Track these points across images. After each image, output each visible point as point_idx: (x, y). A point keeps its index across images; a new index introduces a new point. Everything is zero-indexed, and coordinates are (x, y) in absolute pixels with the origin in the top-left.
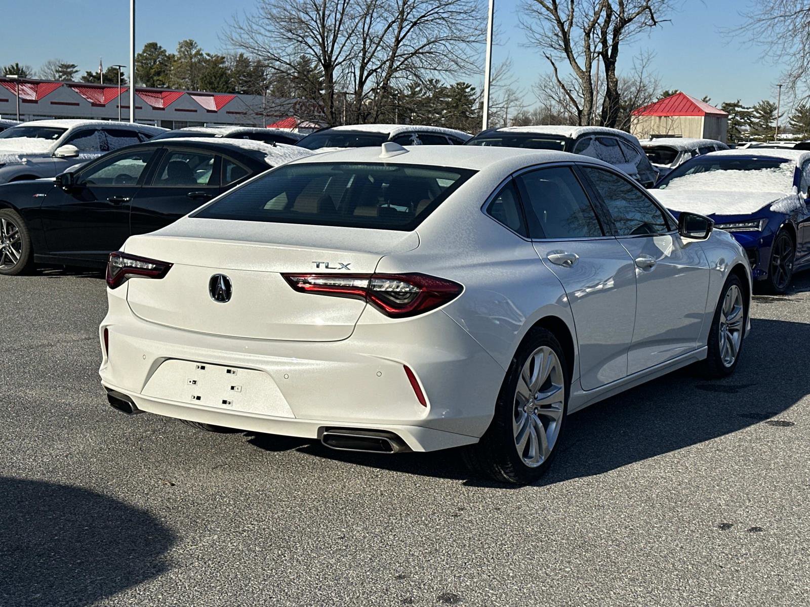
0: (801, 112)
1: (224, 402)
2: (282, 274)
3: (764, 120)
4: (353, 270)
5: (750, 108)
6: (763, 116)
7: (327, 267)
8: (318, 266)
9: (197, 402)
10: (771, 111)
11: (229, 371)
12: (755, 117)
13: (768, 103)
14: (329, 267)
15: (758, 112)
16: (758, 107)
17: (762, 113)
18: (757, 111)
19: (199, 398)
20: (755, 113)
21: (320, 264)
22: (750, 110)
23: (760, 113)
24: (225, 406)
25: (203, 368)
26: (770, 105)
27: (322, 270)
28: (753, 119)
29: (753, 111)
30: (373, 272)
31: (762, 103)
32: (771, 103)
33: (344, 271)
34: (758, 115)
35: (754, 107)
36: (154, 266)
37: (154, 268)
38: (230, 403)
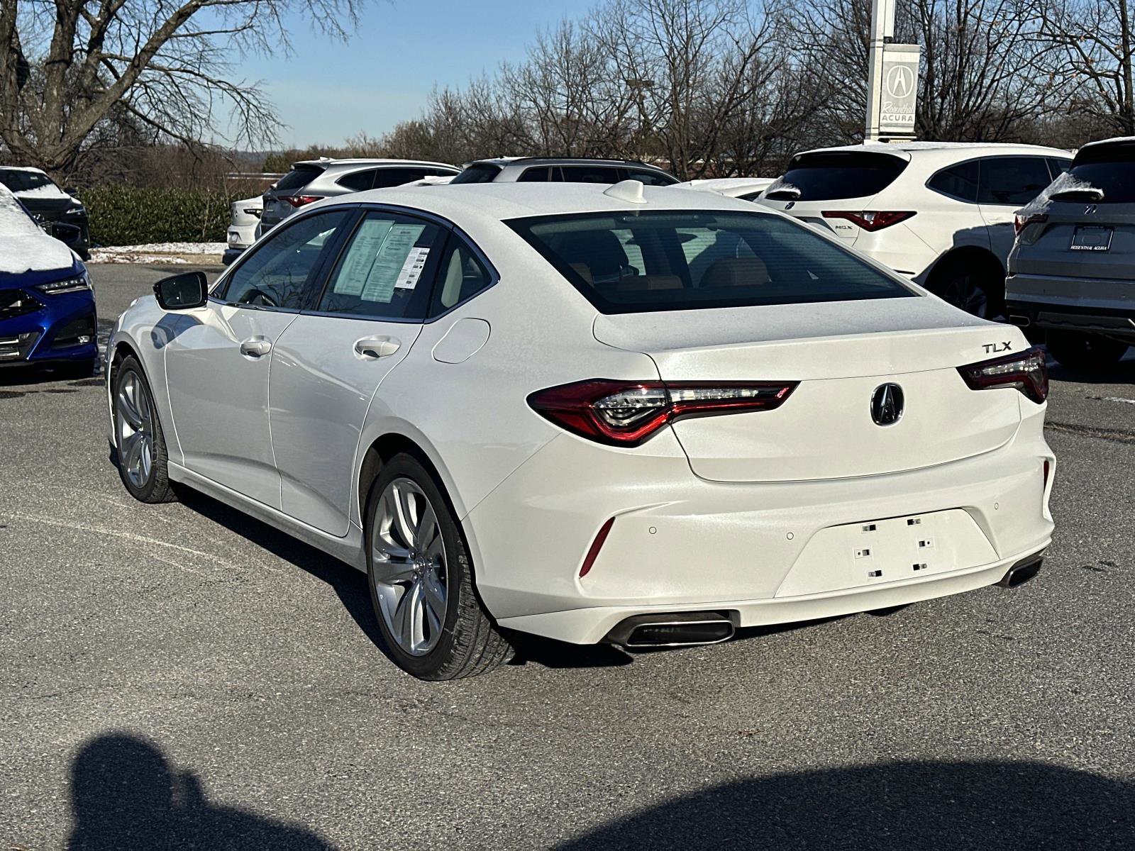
1: (916, 567)
2: (958, 369)
7: (995, 350)
8: (988, 350)
9: (879, 579)
11: (910, 522)
19: (879, 573)
21: (989, 347)
24: (918, 573)
25: (873, 528)
27: (992, 354)
33: (1008, 352)
36: (755, 392)
37: (756, 395)
38: (924, 566)
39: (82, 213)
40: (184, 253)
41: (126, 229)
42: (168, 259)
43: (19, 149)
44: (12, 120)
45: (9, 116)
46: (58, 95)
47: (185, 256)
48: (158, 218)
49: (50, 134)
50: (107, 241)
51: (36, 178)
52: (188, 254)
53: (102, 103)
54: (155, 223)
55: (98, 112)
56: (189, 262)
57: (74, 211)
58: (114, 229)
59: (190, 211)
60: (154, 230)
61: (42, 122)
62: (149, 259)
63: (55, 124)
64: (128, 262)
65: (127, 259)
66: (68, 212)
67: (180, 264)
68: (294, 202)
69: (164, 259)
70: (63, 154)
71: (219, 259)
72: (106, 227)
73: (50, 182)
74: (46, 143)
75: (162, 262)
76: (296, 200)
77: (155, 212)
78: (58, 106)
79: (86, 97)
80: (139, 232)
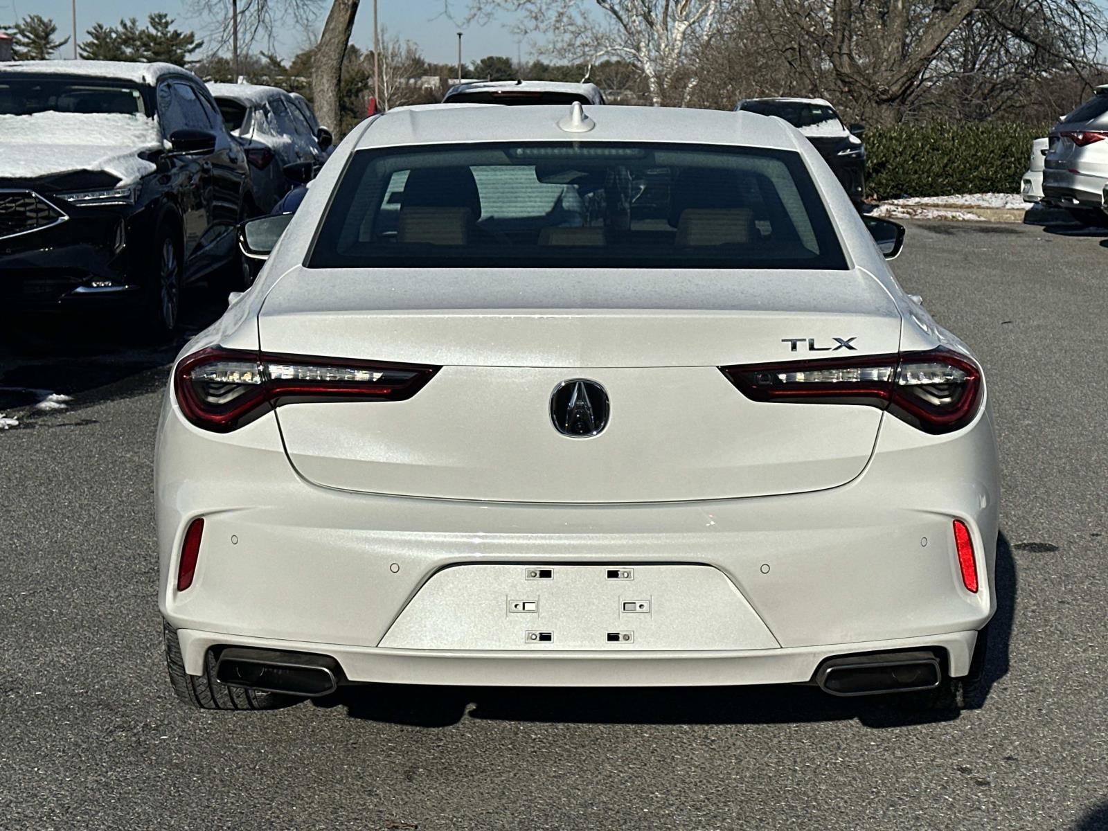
0: (97, 38)
1: (613, 637)
2: (722, 369)
3: (35, 48)
4: (861, 350)
5: (10, 28)
6: (34, 42)
7: (812, 348)
8: (794, 347)
9: (545, 645)
10: (47, 35)
11: (613, 574)
12: (19, 43)
13: (40, 20)
14: (816, 347)
15: (25, 36)
16: (23, 27)
17: (32, 36)
18: (22, 32)
19: (545, 637)
20: (19, 36)
21: (798, 343)
22: (10, 31)
23: (28, 37)
24: (614, 645)
25: (546, 574)
26: (44, 24)
27: (803, 354)
28: (17, 48)
29: (15, 34)
30: (896, 351)
31: (29, 20)
32: (46, 20)
33: (844, 353)
34: (26, 40)
35: (17, 27)
36: (377, 376)
37: (379, 380)
38: (627, 638)
39: (859, 155)
40: (979, 207)
41: (938, 175)
42: (954, 214)
43: (848, 77)
44: (843, 41)
45: (839, 36)
46: (903, 7)
47: (978, 211)
48: (981, 161)
49: (889, 58)
50: (915, 190)
51: (819, 112)
52: (983, 208)
53: (952, 16)
54: (977, 168)
55: (946, 28)
56: (982, 219)
57: (848, 152)
58: (925, 175)
59: (1022, 153)
60: (974, 177)
61: (881, 43)
62: (932, 214)
63: (896, 45)
64: (908, 216)
65: (908, 213)
66: (840, 154)
67: (968, 221)
68: (1078, 139)
69: (949, 214)
70: (900, 83)
71: (1020, 215)
72: (916, 172)
73: (835, 116)
74: (883, 69)
75: (946, 218)
76: (1080, 137)
77: (979, 154)
78: (902, 22)
79: (943, 9)
80: (955, 180)
